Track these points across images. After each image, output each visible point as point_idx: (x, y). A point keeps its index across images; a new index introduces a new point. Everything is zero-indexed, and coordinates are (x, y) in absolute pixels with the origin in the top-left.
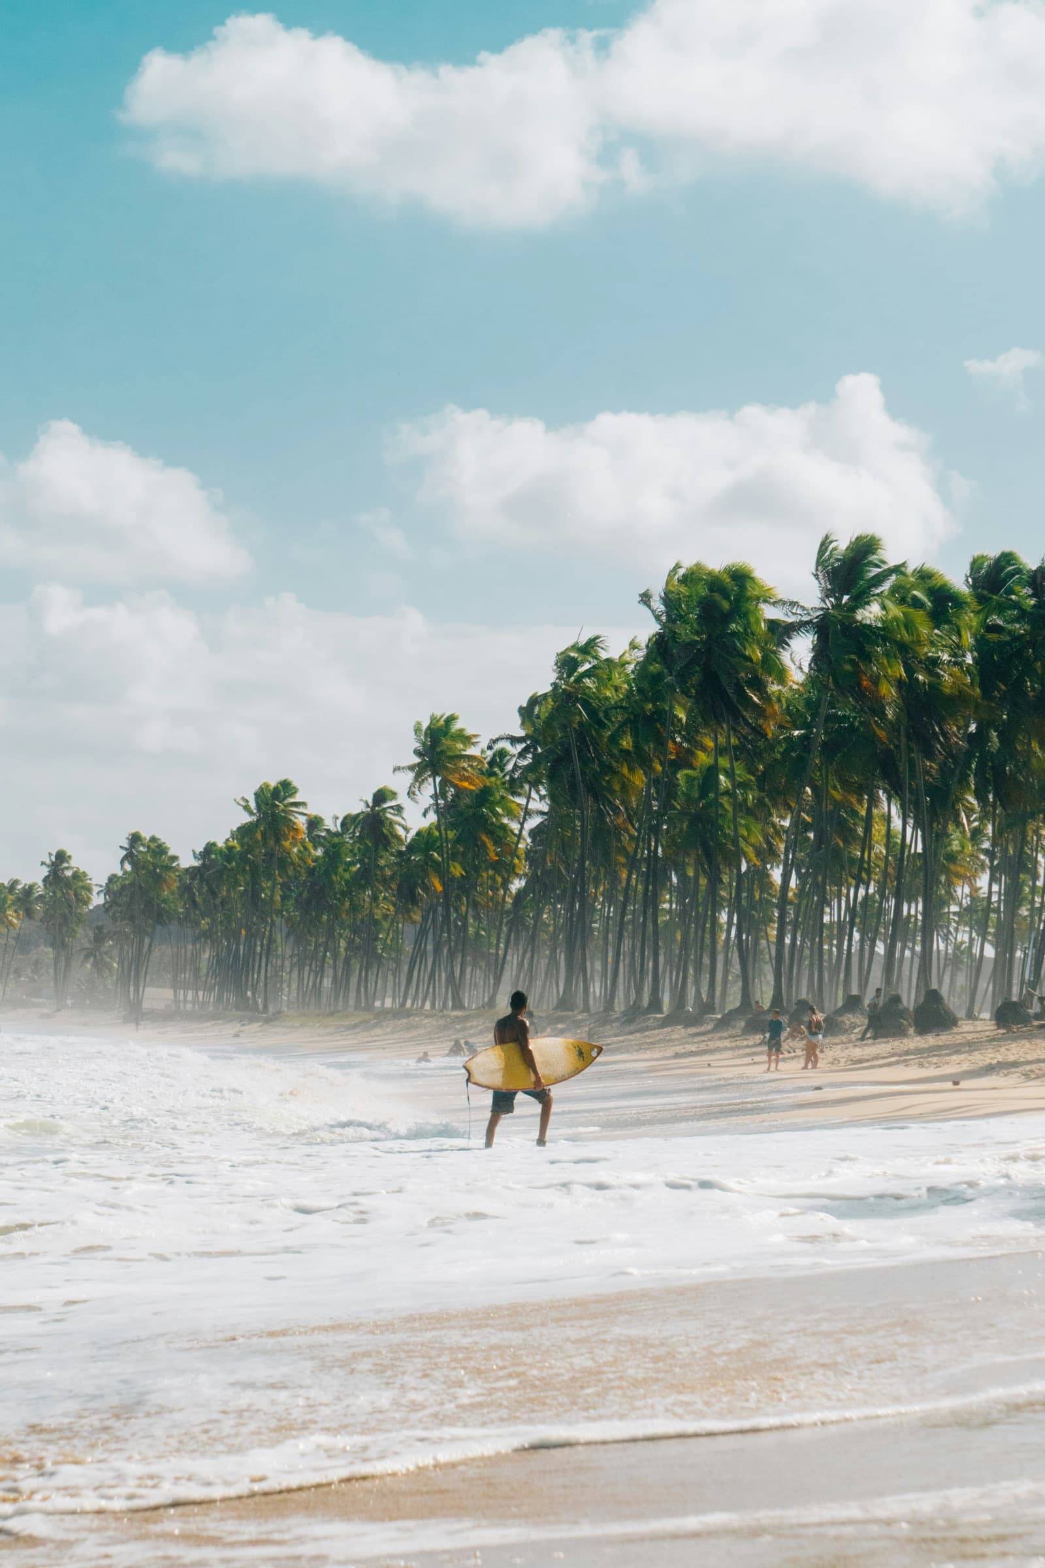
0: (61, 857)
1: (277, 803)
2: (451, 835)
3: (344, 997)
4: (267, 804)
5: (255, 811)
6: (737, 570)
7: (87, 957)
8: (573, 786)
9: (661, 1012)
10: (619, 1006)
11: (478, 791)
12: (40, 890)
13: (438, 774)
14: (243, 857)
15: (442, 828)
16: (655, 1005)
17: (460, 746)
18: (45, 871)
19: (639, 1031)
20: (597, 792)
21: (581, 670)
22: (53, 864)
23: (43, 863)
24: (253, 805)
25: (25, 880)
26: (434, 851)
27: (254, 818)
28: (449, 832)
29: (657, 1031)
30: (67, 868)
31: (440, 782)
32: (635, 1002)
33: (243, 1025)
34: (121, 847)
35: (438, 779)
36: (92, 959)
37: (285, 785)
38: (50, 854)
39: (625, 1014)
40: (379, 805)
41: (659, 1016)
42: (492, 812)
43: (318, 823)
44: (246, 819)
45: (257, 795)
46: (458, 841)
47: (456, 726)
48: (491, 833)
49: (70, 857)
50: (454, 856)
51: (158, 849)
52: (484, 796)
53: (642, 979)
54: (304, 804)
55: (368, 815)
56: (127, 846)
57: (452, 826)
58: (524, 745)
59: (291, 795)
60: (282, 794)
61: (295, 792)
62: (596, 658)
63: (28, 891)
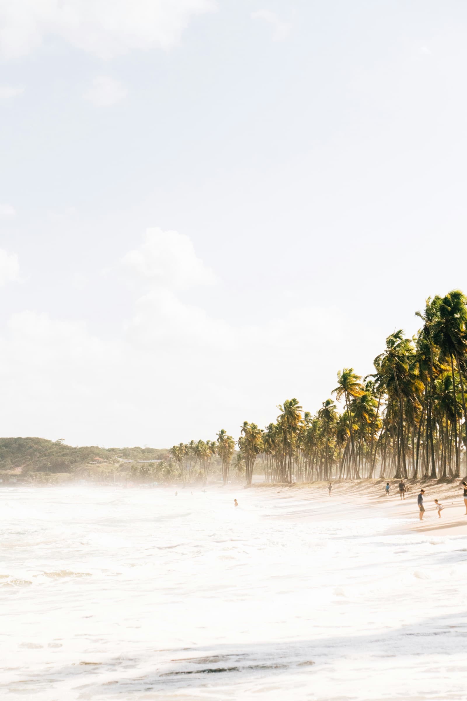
0: (222, 432)
1: (292, 407)
2: (353, 414)
3: (320, 477)
4: (288, 407)
5: (284, 410)
6: (455, 293)
7: (235, 466)
8: (396, 390)
9: (436, 478)
10: (420, 476)
11: (362, 397)
12: (217, 444)
13: (346, 391)
14: (280, 428)
15: (349, 411)
16: (434, 475)
17: (354, 379)
18: (218, 437)
19: (428, 486)
20: (407, 394)
21: (396, 344)
22: (220, 434)
23: (217, 434)
24: (283, 408)
25: (212, 441)
26: (347, 420)
27: (284, 413)
28: (351, 413)
29: (435, 486)
30: (225, 436)
31: (347, 394)
32: (425, 474)
33: (283, 488)
34: (241, 426)
35: (346, 392)
36: (237, 466)
37: (294, 400)
38: (219, 431)
39: (422, 479)
40: (328, 406)
41: (435, 479)
42: (367, 404)
43: (308, 414)
44: (282, 413)
45: (284, 405)
46: (355, 416)
47: (352, 373)
48: (367, 412)
49: (225, 432)
50: (354, 422)
51: (254, 427)
52: (364, 398)
53: (428, 465)
54: (301, 407)
55: (324, 410)
56: (243, 426)
57: (353, 411)
58: (377, 378)
59: (296, 404)
60: (293, 404)
61: (298, 403)
62: (401, 339)
63: (213, 444)
